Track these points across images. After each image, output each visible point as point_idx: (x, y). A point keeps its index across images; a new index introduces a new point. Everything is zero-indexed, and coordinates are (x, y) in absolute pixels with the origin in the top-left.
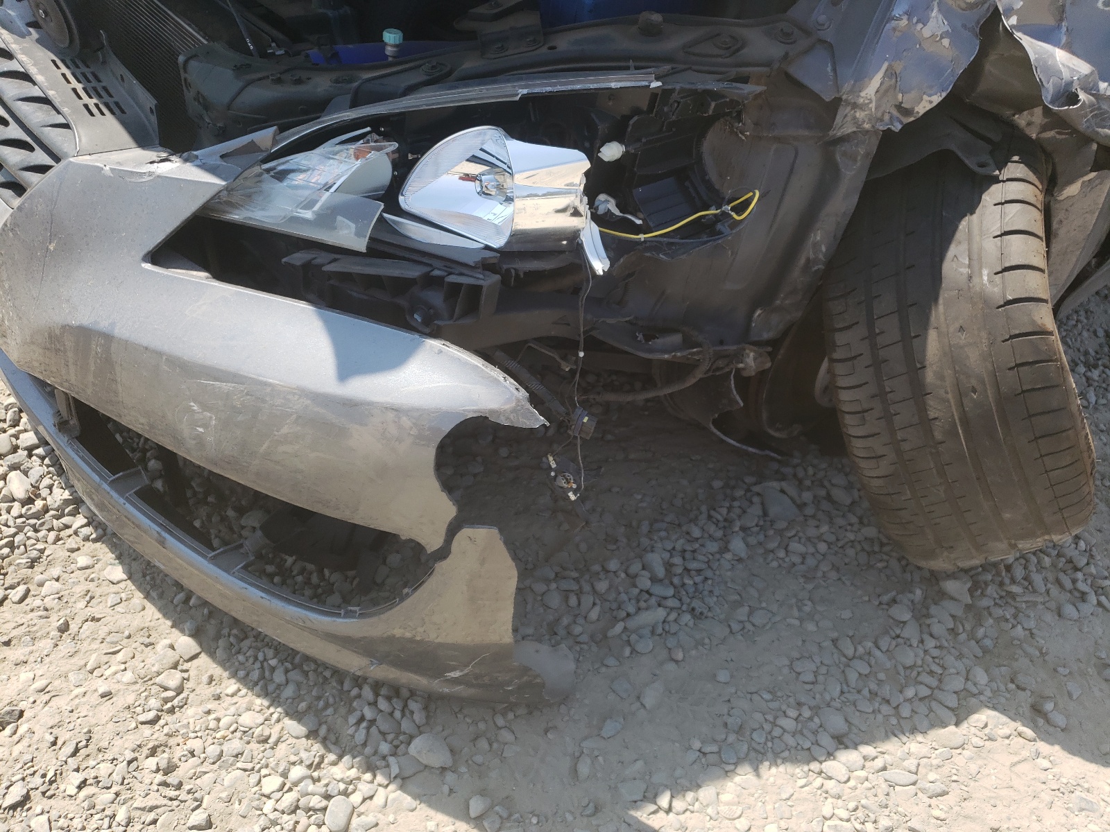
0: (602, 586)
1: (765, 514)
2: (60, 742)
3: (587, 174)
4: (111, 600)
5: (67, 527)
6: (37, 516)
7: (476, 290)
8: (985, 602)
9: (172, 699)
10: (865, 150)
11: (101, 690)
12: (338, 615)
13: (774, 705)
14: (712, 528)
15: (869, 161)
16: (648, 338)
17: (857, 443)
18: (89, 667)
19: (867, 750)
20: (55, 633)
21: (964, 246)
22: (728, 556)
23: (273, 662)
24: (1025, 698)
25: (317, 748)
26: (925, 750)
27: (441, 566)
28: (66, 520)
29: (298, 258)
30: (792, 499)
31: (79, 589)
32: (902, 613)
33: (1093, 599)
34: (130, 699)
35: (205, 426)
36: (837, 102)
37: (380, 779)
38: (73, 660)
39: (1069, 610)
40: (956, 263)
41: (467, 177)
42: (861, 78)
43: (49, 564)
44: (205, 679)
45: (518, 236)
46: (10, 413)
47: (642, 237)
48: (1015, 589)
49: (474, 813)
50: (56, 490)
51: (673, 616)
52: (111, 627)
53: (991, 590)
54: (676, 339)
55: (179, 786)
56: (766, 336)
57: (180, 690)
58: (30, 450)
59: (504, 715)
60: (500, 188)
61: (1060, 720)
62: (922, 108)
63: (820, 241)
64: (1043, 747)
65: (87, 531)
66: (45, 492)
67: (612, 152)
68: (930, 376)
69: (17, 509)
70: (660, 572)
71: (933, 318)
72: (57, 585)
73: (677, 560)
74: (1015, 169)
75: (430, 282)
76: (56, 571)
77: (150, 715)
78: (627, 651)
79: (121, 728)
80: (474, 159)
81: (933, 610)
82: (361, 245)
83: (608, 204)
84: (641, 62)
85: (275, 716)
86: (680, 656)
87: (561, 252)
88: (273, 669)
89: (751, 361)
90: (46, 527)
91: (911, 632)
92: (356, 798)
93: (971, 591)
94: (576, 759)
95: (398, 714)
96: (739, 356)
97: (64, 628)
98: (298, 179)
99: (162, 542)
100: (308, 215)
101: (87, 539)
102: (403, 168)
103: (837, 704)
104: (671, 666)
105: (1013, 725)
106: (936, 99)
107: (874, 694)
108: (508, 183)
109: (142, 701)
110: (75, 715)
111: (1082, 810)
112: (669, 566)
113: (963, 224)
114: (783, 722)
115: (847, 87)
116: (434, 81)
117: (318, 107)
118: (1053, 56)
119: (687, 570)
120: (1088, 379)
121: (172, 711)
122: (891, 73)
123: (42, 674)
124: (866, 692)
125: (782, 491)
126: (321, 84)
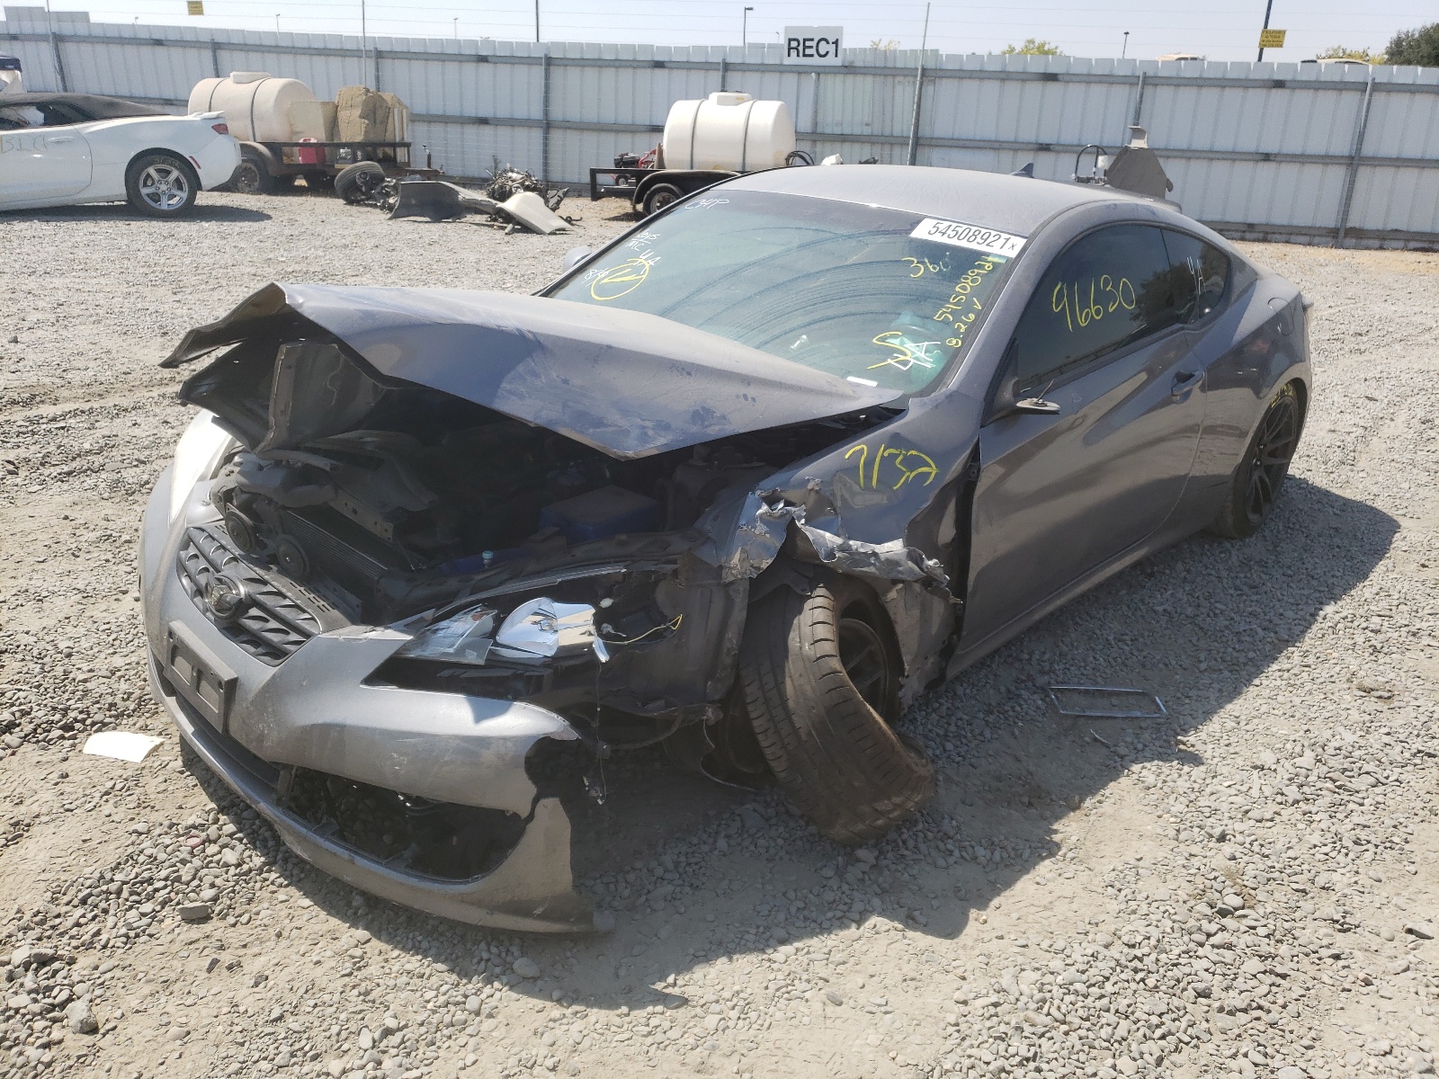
0: (631, 877)
1: (743, 826)
2: (295, 989)
3: (594, 615)
4: (305, 918)
5: (266, 880)
6: (247, 873)
7: (540, 678)
8: (885, 862)
9: (359, 962)
10: (743, 588)
11: (315, 960)
12: (468, 882)
13: (743, 929)
14: (705, 837)
15: (747, 594)
16: (644, 704)
17: (767, 751)
18: (301, 953)
19: (797, 945)
20: (274, 938)
21: (797, 632)
22: (716, 852)
23: (419, 938)
24: (903, 912)
25: (454, 977)
26: (835, 943)
27: (530, 826)
28: (264, 875)
29: (446, 673)
30: (762, 816)
31: (284, 913)
32: (829, 872)
33: (957, 853)
34: (333, 964)
35: (400, 765)
36: (721, 567)
37: (496, 984)
38: (291, 950)
39: (941, 862)
40: (793, 640)
41: (535, 623)
42: (729, 555)
43: (260, 902)
44: (377, 952)
45: (562, 649)
46: (212, 814)
47: (626, 643)
48: (906, 852)
49: (555, 997)
50: (254, 858)
51: (678, 890)
52: (310, 931)
53: (890, 855)
54: (661, 703)
55: (374, 1002)
56: (717, 697)
57: (362, 958)
58: (231, 835)
59: (571, 951)
60: (551, 626)
61: (923, 920)
62: (764, 566)
63: (732, 637)
64: (910, 934)
65: (281, 880)
66: (247, 860)
67: (606, 603)
68: (791, 704)
69: (232, 871)
70: (671, 866)
71: (787, 670)
72: (269, 912)
73: (682, 859)
74: (820, 591)
75: (516, 677)
76: (266, 905)
77: (348, 971)
78: (649, 910)
79: (332, 978)
80: (536, 614)
81: (849, 868)
82: (482, 662)
83: (608, 628)
84: (617, 560)
85: (426, 963)
86: (683, 910)
87: (584, 654)
88: (420, 942)
89: (710, 714)
90: (253, 880)
91: (834, 883)
92: (483, 996)
93: (877, 858)
94: (617, 969)
95: (504, 955)
96: (703, 712)
97: (279, 935)
98: (441, 634)
99: (352, 861)
100: (451, 650)
101: (280, 886)
102: (499, 622)
103: (783, 925)
104: (677, 916)
105: (892, 924)
106: (770, 561)
107: (806, 919)
108: (555, 623)
109: (340, 964)
110: (300, 975)
111: (927, 962)
112: (677, 864)
113: (795, 621)
114: (746, 937)
115: (723, 560)
116: (512, 578)
117: (453, 596)
118: (823, 537)
119: (689, 864)
120: (987, 721)
121: (359, 969)
122: (743, 551)
123: (274, 957)
124: (801, 917)
125: (755, 810)
126: (452, 584)
